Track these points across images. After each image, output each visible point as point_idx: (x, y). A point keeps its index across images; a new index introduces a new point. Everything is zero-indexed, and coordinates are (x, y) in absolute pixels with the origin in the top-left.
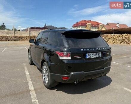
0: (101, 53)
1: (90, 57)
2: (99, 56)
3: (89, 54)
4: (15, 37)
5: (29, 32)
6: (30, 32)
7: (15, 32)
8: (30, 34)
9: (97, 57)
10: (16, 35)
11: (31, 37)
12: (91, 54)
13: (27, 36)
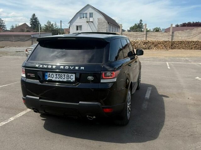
0: (74, 75)
1: (51, 78)
2: (70, 79)
3: (51, 74)
4: (145, 43)
5: (171, 33)
6: (173, 33)
7: (146, 34)
8: (173, 36)
9: (65, 80)
10: (149, 39)
11: (174, 42)
12: (54, 74)
13: (166, 42)
